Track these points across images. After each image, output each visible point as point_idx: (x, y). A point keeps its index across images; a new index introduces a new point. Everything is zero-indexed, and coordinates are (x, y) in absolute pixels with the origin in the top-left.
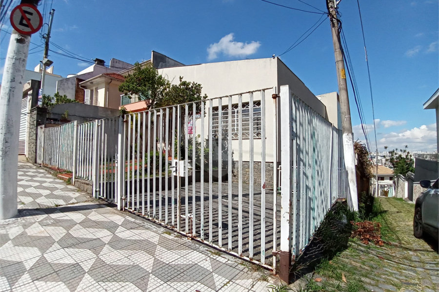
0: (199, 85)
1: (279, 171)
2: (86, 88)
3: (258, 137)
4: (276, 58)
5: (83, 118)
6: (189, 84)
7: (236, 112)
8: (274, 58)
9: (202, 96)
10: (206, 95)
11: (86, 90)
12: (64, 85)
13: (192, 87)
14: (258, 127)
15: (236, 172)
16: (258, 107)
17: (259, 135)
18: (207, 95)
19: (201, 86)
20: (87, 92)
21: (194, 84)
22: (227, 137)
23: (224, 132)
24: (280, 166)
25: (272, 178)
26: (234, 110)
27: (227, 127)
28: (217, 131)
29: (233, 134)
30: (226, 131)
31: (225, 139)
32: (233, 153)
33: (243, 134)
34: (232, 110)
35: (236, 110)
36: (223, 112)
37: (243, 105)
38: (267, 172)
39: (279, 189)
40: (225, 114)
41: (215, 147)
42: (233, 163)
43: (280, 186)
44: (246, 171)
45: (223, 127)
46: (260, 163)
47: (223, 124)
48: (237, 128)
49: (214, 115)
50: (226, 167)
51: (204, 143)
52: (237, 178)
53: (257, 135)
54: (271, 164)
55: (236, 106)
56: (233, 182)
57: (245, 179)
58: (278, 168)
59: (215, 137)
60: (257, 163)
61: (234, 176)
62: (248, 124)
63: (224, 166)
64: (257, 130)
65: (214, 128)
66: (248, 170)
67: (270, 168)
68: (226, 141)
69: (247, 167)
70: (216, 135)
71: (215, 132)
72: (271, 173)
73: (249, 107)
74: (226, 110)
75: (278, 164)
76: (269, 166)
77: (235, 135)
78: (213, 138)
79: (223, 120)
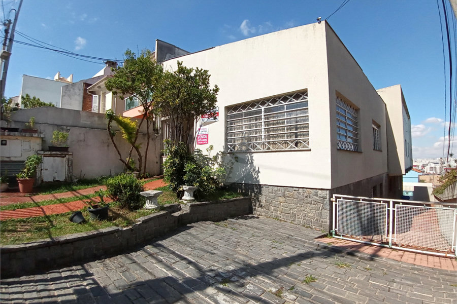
0: (206, 71)
1: (334, 203)
2: (95, 94)
3: (297, 149)
4: (323, 23)
5: (56, 127)
6: (191, 70)
7: (263, 110)
8: (320, 22)
9: (212, 89)
10: (216, 86)
11: (94, 96)
12: (70, 91)
13: (196, 76)
14: (297, 133)
15: (264, 201)
16: (296, 101)
17: (299, 145)
18: (219, 87)
19: (209, 73)
20: (95, 98)
21: (197, 71)
22: (250, 148)
23: (246, 141)
24: (334, 195)
25: (321, 214)
26: (260, 107)
27: (251, 135)
28: (237, 140)
29: (259, 144)
30: (249, 139)
31: (248, 151)
32: (259, 172)
33: (274, 143)
34: (257, 108)
35: (263, 108)
36: (243, 111)
37: (274, 99)
38: (312, 205)
39: (334, 233)
40: (247, 114)
41: (233, 163)
42: (260, 187)
43: (336, 228)
44: (279, 200)
45: (245, 133)
46: (301, 190)
47: (244, 130)
48: (265, 135)
49: (232, 117)
50: (250, 193)
51: (219, 156)
52: (265, 210)
53: (296, 145)
54: (320, 191)
55: (263, 102)
56: (260, 216)
57: (278, 212)
58: (331, 199)
59: (234, 148)
60: (297, 189)
61: (261, 206)
62: (281, 128)
63: (247, 190)
64: (296, 137)
65: (233, 136)
66: (282, 199)
67: (318, 198)
68: (248, 154)
69: (280, 195)
70: (235, 146)
71: (234, 142)
72: (319, 206)
73: (282, 102)
74: (249, 109)
75: (332, 191)
76: (317, 195)
77: (262, 146)
78: (231, 150)
79: (244, 124)
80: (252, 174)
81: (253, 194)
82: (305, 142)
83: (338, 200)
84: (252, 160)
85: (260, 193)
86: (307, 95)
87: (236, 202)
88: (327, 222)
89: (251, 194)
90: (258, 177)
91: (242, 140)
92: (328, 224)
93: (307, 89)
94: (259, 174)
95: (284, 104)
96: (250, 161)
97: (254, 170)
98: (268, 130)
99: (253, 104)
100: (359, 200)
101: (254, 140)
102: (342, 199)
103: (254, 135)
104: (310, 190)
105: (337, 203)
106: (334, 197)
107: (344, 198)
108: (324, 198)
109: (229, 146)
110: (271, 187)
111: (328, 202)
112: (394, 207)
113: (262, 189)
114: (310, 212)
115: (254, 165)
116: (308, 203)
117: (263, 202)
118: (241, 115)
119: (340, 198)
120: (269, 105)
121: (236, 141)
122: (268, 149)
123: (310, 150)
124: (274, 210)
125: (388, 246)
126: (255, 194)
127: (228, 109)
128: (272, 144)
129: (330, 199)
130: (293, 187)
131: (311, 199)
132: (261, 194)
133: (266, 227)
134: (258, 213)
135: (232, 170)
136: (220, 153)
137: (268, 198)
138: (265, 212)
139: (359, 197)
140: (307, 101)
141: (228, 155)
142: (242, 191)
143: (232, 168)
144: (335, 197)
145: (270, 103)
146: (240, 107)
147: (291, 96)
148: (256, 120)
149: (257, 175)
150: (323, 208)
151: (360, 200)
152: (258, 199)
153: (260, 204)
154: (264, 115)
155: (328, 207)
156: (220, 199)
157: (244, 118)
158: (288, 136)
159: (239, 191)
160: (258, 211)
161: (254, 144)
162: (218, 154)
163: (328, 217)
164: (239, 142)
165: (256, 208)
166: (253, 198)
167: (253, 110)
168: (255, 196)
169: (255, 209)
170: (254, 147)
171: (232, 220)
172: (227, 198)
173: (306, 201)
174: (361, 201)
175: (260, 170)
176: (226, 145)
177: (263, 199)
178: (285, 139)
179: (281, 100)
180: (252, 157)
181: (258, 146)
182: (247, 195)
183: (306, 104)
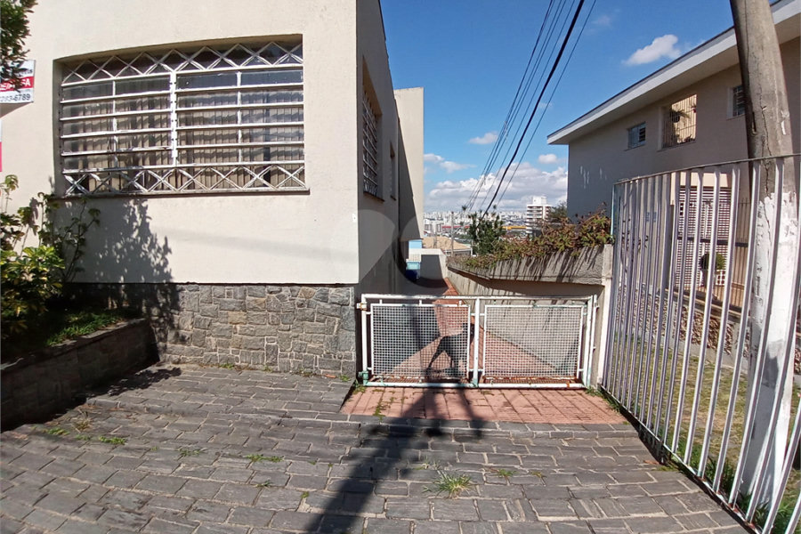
1: (364, 314)
3: (271, 188)
7: (173, 79)
14: (267, 147)
15: (188, 325)
16: (271, 65)
17: (274, 178)
22: (138, 185)
23: (122, 164)
24: (364, 297)
25: (337, 341)
26: (163, 70)
27: (136, 146)
28: (95, 161)
29: (162, 173)
30: (134, 159)
31: (128, 193)
32: (167, 250)
33: (208, 173)
34: (155, 71)
35: (173, 74)
36: (113, 78)
37: (207, 52)
38: (315, 323)
39: (366, 376)
40: (122, 87)
41: (85, 228)
42: (172, 290)
43: (369, 365)
44: (229, 320)
45: (119, 143)
46: (285, 291)
47: (115, 131)
48: (179, 150)
49: (74, 92)
50: (144, 308)
51: (39, 209)
52: (193, 347)
53: (267, 177)
54: (333, 290)
55: (174, 55)
56: (181, 366)
57: (231, 349)
58: (358, 306)
59: (85, 183)
60: (277, 289)
61: (183, 340)
62: (225, 132)
63: (135, 301)
64: (267, 157)
65: (81, 147)
66: (237, 316)
67: (329, 307)
68: (132, 202)
69: (233, 306)
70: (88, 177)
71: (86, 166)
72: (331, 324)
73: (230, 61)
74: (129, 72)
75: (360, 288)
76: (325, 299)
77: (173, 179)
78: (76, 190)
79: (115, 114)
80: (146, 256)
81: (155, 311)
82: (292, 172)
83: (372, 305)
84: (144, 217)
85: (175, 304)
86: (300, 53)
87: (104, 341)
88: (350, 357)
89: (149, 312)
90: (166, 263)
91: (110, 160)
92: (354, 360)
93: (302, 35)
94: (168, 256)
95: (237, 67)
96: (139, 221)
97: (152, 245)
98: (187, 137)
99: (143, 57)
100: (417, 301)
101: (147, 161)
102: (381, 304)
103: (147, 148)
104: (310, 289)
105: (371, 313)
106: (363, 301)
107: (385, 301)
108: (343, 304)
109: (70, 179)
110: (207, 288)
111: (352, 313)
112: (482, 311)
113: (181, 295)
114: (313, 340)
115: (152, 231)
116: (305, 319)
117: (187, 329)
118: (106, 88)
119: (377, 301)
120: (190, 67)
121: (91, 165)
122: (189, 188)
123: (307, 193)
124: (219, 344)
125: (471, 385)
126: (162, 310)
127: (65, 67)
128: (201, 174)
129: (355, 306)
130: (265, 285)
131: (311, 310)
132: (179, 309)
133: (211, 403)
134: (175, 357)
135: (82, 249)
136: (40, 199)
137: (198, 315)
138: (193, 352)
139: (417, 297)
140: (302, 68)
141: (69, 204)
142: (119, 304)
143: (82, 242)
144: (367, 300)
145: (195, 60)
146: (100, 64)
147: (255, 50)
148: (152, 107)
149: (163, 258)
150: (341, 327)
151: (418, 303)
152: (170, 321)
153: (177, 335)
154: (178, 94)
155: (353, 325)
156: (52, 344)
157: (114, 96)
158: (244, 155)
159: (112, 304)
160: (172, 353)
161: (146, 174)
162: (34, 202)
163: (353, 346)
164: (103, 166)
165: (169, 345)
166: (157, 321)
167: (142, 75)
168: (160, 316)
169: (165, 348)
170: (149, 181)
171: (100, 399)
172: (74, 337)
173: (300, 315)
174: (421, 305)
175: (169, 246)
176: (59, 177)
177: (185, 321)
178: (240, 163)
179: (228, 57)
180: (143, 211)
181: (160, 179)
182: (138, 314)
183: (297, 74)
